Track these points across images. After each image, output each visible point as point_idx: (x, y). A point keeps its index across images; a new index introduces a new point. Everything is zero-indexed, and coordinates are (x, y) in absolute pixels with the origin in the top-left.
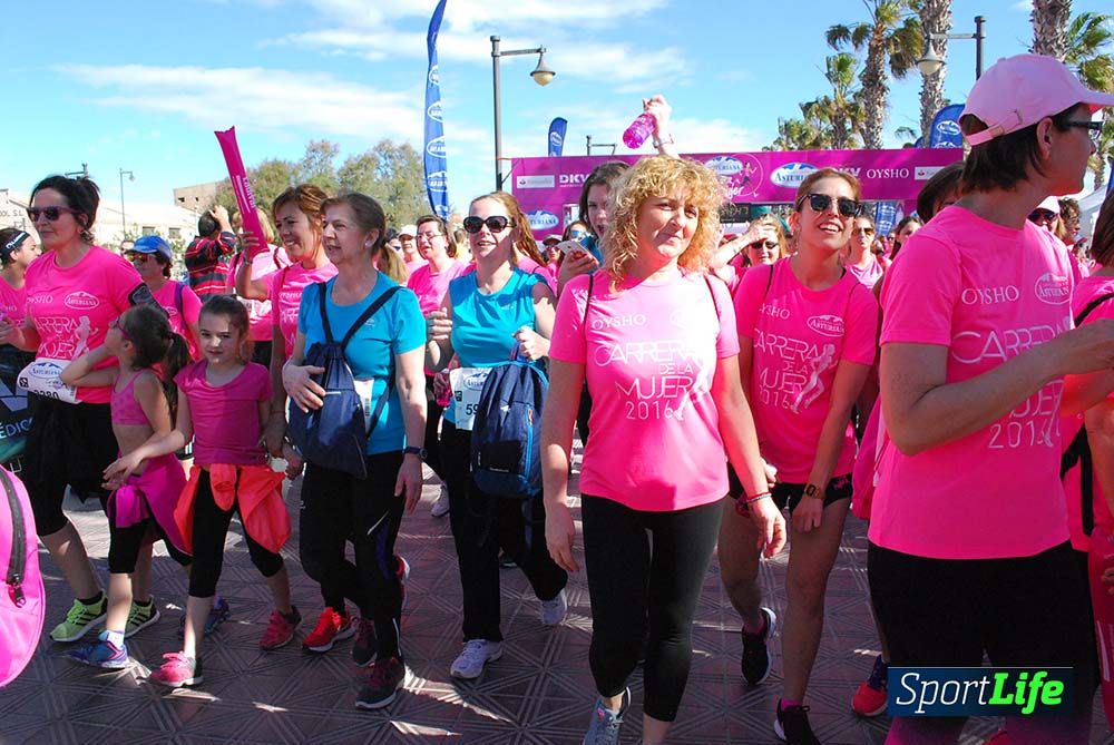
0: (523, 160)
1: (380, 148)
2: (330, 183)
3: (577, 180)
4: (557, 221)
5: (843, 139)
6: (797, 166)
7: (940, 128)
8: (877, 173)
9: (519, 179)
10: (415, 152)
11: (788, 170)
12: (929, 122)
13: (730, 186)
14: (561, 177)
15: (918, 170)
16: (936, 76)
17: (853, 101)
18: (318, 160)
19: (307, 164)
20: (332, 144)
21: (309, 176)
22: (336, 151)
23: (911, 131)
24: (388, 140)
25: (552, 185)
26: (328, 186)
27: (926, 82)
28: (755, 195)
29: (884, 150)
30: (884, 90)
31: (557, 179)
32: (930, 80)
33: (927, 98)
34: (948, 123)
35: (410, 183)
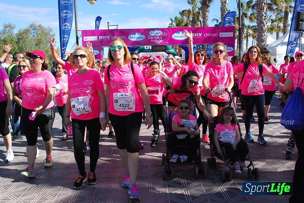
0: (86, 31)
1: (31, 26)
2: (13, 39)
3: (105, 38)
4: (99, 53)
5: (195, 23)
6: (181, 33)
7: (226, 19)
8: (207, 35)
9: (85, 38)
10: (44, 27)
11: (178, 34)
12: (223, 18)
13: (158, 39)
14: (100, 37)
15: (220, 34)
16: (225, 2)
17: (198, 11)
18: (8, 30)
19: (4, 32)
20: (13, 24)
21: (4, 37)
22: (14, 27)
23: (217, 21)
24: (34, 23)
25: (97, 40)
26: (12, 40)
27: (222, 4)
28: (167, 43)
29: (209, 27)
30: (208, 6)
31: (98, 38)
32: (223, 4)
33: (223, 10)
34: (229, 18)
35: (43, 39)
